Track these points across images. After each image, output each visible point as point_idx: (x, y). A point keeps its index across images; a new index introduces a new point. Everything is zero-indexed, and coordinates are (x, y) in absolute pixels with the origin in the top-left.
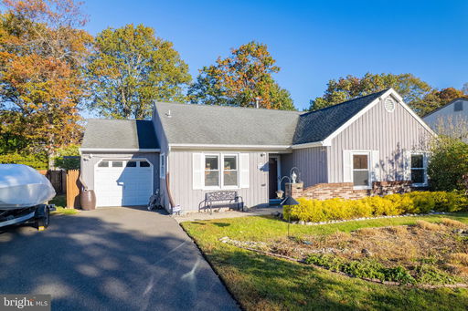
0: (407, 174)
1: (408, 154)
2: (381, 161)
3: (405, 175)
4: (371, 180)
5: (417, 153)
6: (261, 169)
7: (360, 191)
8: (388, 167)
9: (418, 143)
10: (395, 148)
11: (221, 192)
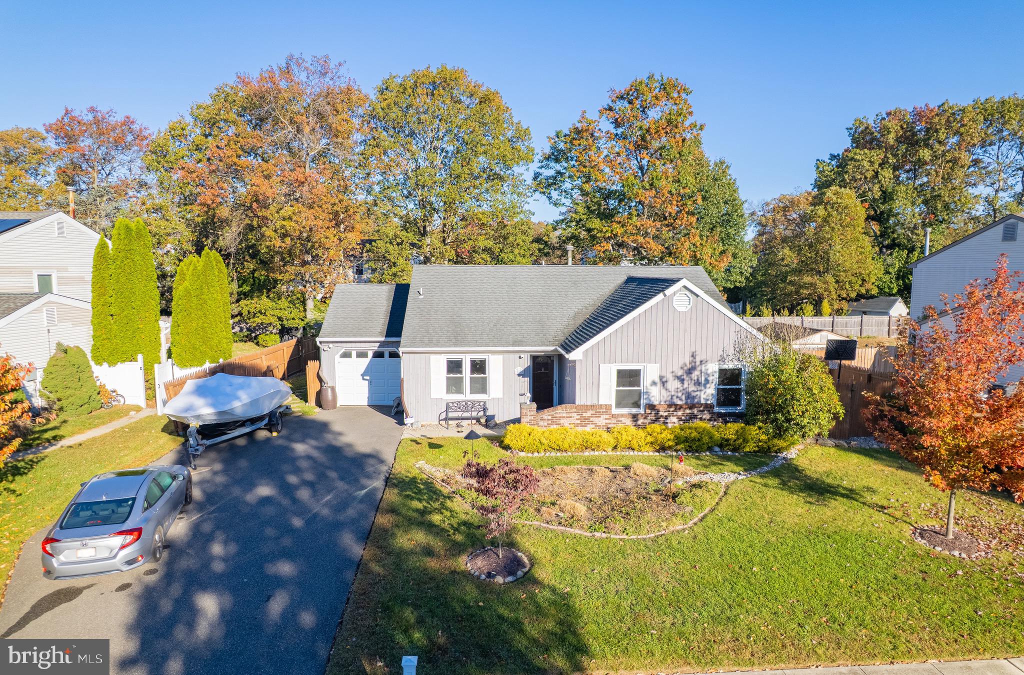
0: (708, 394)
1: (713, 368)
2: (661, 378)
3: (703, 396)
4: (643, 402)
5: (730, 365)
6: (519, 375)
7: (622, 416)
8: (673, 385)
9: (732, 351)
10: (687, 360)
11: (466, 402)
